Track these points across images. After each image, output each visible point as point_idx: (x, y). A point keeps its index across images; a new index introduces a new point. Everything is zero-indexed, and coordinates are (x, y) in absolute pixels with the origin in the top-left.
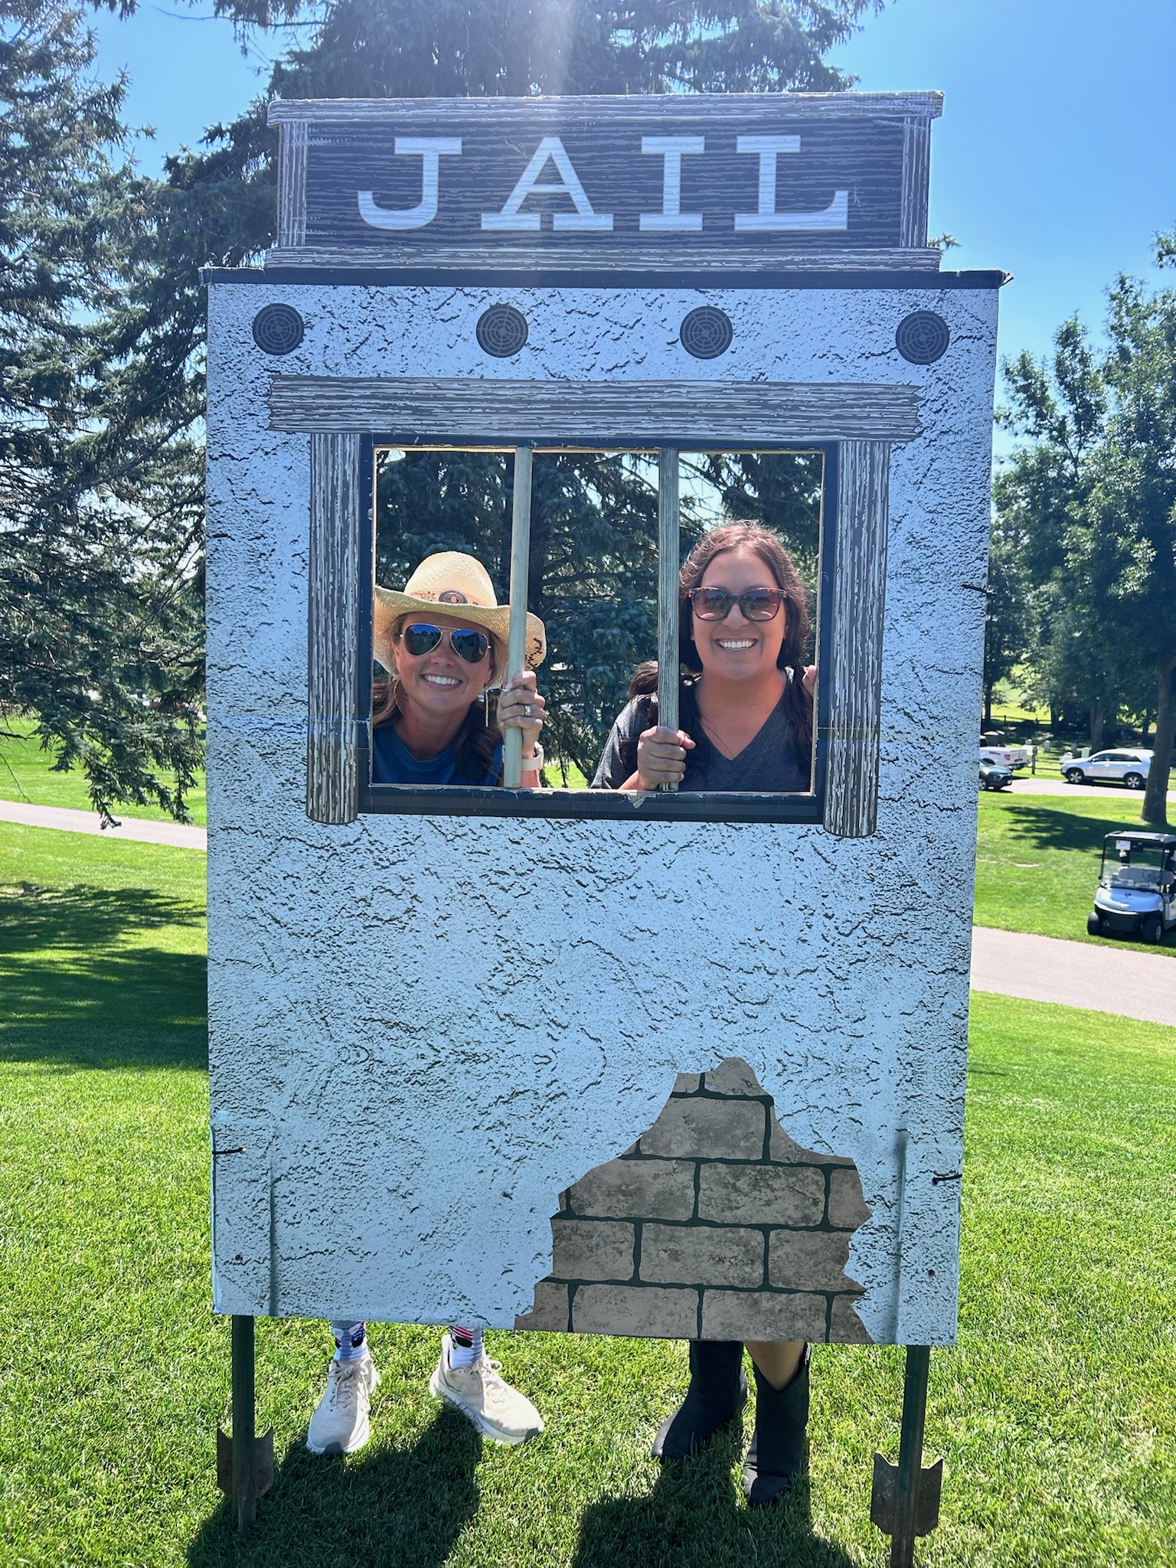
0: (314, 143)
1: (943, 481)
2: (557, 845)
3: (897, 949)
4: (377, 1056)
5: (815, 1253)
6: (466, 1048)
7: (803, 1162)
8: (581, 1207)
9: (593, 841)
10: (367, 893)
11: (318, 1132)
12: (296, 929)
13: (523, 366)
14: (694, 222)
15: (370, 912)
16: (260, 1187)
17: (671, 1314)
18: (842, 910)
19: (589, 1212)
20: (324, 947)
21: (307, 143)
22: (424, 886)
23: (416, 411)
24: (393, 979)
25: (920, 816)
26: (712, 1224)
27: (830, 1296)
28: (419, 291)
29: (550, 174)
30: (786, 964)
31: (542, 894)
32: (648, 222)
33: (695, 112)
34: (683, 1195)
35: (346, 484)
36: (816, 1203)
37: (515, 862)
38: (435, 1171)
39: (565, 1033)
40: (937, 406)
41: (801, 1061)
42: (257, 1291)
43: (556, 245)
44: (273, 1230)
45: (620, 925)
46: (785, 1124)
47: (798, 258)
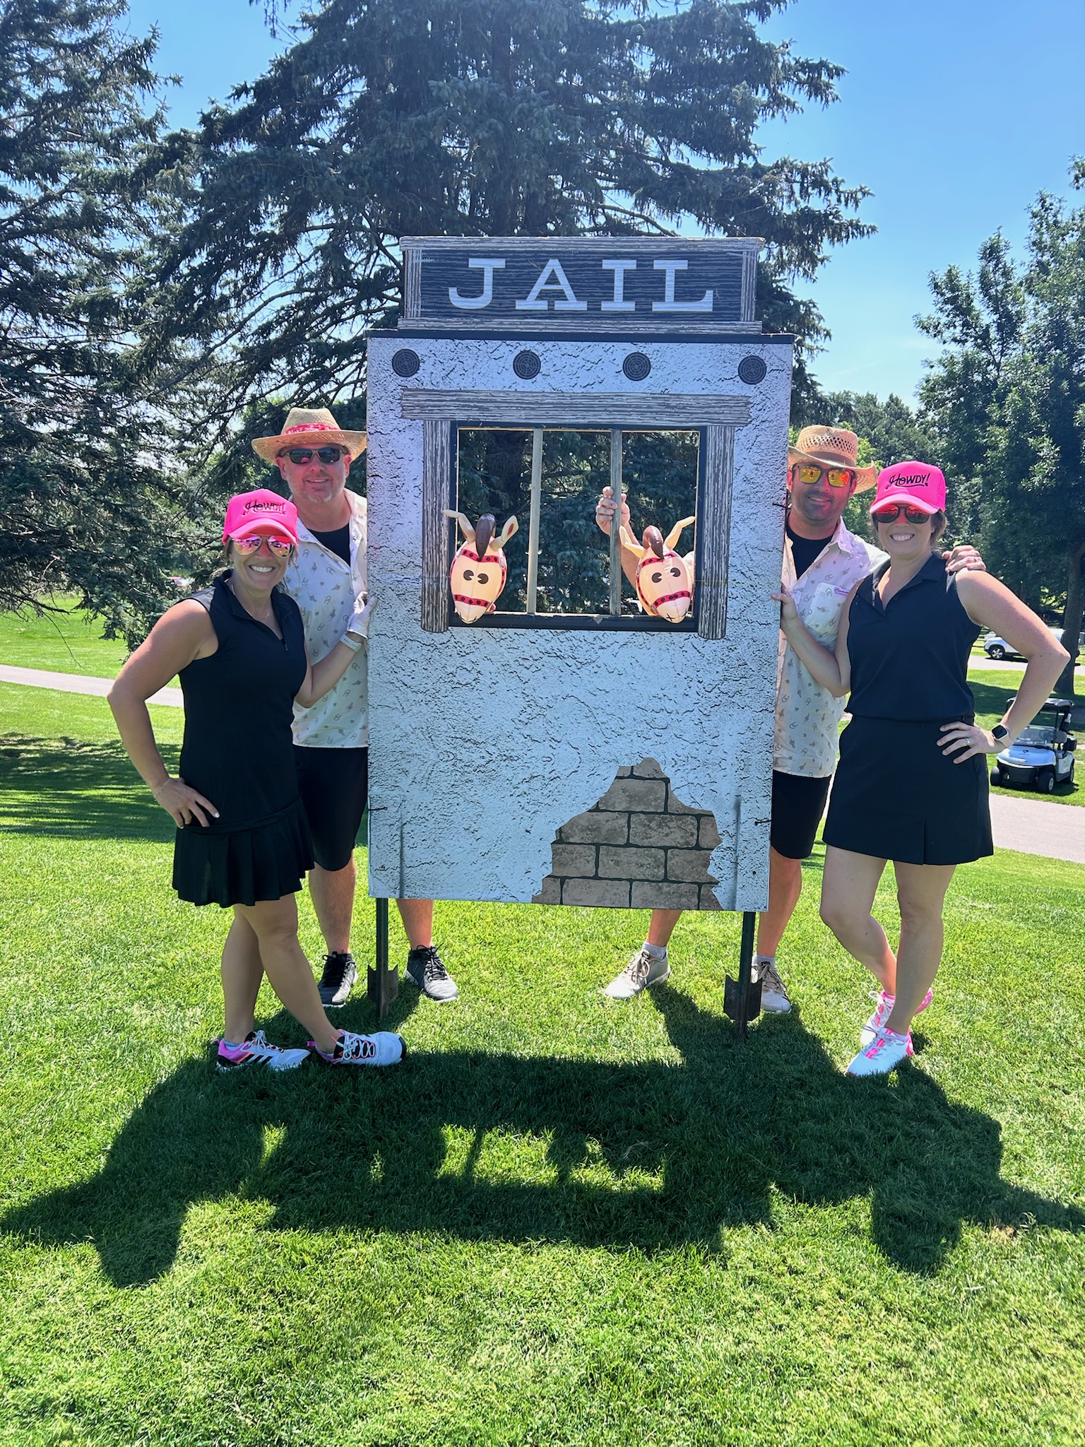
0: (425, 261)
1: (763, 447)
2: (555, 644)
3: (736, 699)
4: (459, 757)
5: (692, 862)
6: (506, 753)
7: (685, 813)
8: (567, 838)
9: (575, 642)
10: (453, 669)
11: (428, 797)
12: (415, 689)
13: (537, 385)
14: (630, 306)
15: (455, 680)
16: (395, 828)
17: (615, 894)
18: (707, 679)
19: (571, 840)
20: (430, 699)
21: (421, 261)
22: (485, 666)
23: (480, 408)
24: (467, 716)
25: (749, 628)
26: (637, 846)
27: (700, 885)
28: (482, 342)
29: (553, 280)
30: (677, 707)
31: (547, 670)
32: (606, 306)
33: (631, 247)
34: (622, 831)
35: (443, 449)
36: (692, 835)
37: (533, 653)
38: (489, 818)
39: (559, 745)
40: (760, 407)
41: (685, 759)
42: (393, 885)
43: (556, 318)
44: (402, 852)
45: (590, 687)
46: (676, 793)
47: (686, 327)
